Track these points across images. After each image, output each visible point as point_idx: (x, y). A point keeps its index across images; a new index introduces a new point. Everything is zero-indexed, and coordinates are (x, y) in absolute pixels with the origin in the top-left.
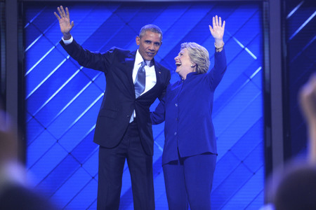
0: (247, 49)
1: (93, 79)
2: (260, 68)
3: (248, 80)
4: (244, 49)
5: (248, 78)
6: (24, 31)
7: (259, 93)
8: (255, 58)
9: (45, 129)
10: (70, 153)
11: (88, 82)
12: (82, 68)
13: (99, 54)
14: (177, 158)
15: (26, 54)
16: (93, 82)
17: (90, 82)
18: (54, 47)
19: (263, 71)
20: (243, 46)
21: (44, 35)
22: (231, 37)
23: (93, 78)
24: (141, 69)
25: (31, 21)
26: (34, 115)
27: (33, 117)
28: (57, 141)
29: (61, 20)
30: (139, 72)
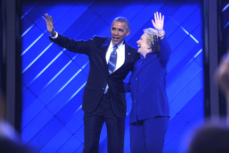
0: (191, 36)
1: (73, 59)
3: (192, 59)
4: (189, 36)
5: (193, 57)
9: (37, 97)
10: (55, 116)
12: (64, 49)
13: (83, 41)
14: (136, 121)
15: (21, 39)
16: (73, 61)
17: (71, 62)
18: (43, 34)
20: (188, 33)
21: (35, 24)
22: (179, 26)
23: (73, 57)
24: (114, 52)
25: (26, 14)
26: (28, 86)
27: (27, 88)
28: (46, 106)
29: (47, 23)
30: (111, 54)
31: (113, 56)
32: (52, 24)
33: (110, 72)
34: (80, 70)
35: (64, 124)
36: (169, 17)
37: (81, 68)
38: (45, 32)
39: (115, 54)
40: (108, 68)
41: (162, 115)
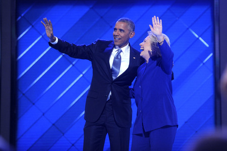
0: (200, 39)
1: (74, 63)
2: (211, 55)
3: (202, 64)
4: (198, 39)
5: (202, 62)
7: (211, 75)
8: (207, 45)
9: (34, 104)
10: (54, 124)
11: (69, 66)
14: (142, 132)
15: (18, 42)
16: (73, 65)
17: (71, 66)
18: (41, 37)
19: (214, 56)
20: (197, 36)
22: (188, 29)
23: (73, 61)
24: (117, 56)
25: (22, 15)
26: (24, 92)
27: (24, 94)
28: (44, 114)
29: (46, 28)
30: (115, 58)
31: (117, 60)
32: (51, 29)
33: (114, 78)
34: (81, 75)
35: (63, 134)
36: (177, 19)
37: (81, 73)
38: (43, 34)
39: (119, 57)
40: (112, 74)
41: (170, 124)
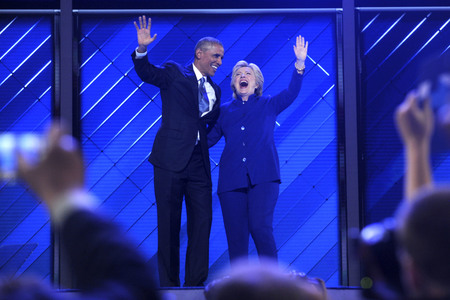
1: (153, 98)
2: (333, 86)
4: (316, 65)
5: (321, 96)
6: (80, 47)
8: (328, 74)
10: (128, 178)
19: (336, 88)
21: (100, 50)
25: (87, 35)
27: (89, 139)
35: (141, 190)
